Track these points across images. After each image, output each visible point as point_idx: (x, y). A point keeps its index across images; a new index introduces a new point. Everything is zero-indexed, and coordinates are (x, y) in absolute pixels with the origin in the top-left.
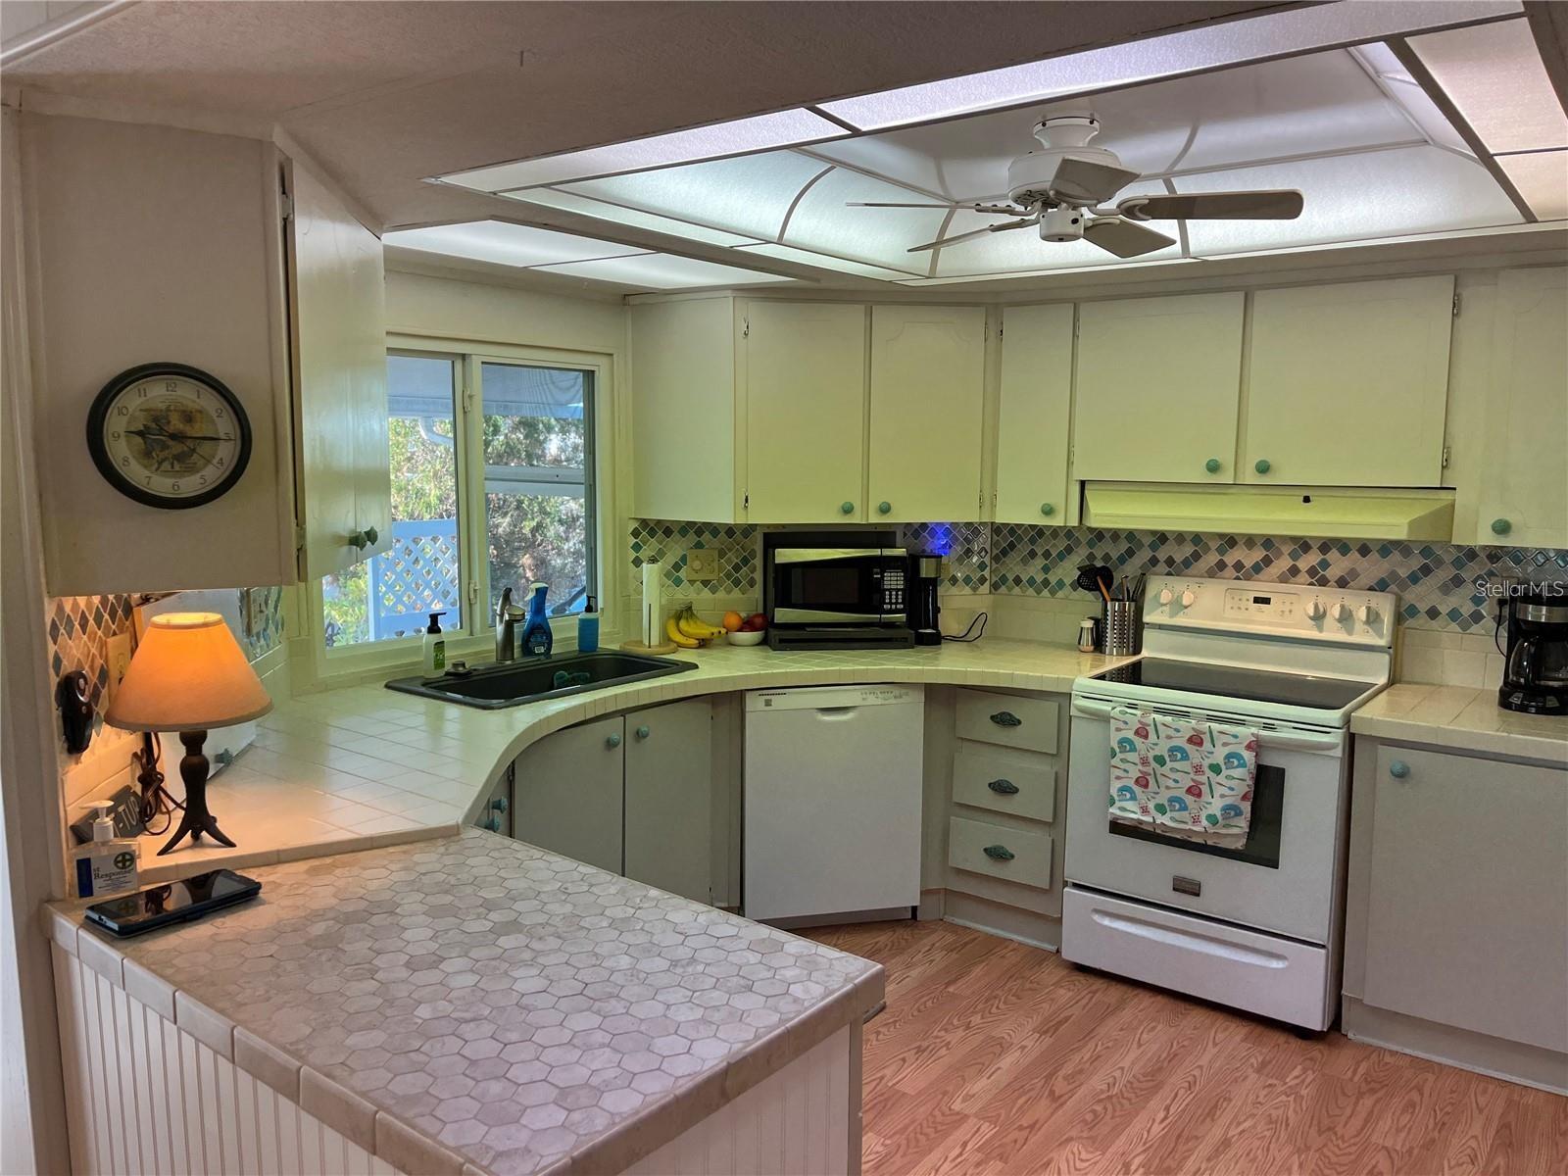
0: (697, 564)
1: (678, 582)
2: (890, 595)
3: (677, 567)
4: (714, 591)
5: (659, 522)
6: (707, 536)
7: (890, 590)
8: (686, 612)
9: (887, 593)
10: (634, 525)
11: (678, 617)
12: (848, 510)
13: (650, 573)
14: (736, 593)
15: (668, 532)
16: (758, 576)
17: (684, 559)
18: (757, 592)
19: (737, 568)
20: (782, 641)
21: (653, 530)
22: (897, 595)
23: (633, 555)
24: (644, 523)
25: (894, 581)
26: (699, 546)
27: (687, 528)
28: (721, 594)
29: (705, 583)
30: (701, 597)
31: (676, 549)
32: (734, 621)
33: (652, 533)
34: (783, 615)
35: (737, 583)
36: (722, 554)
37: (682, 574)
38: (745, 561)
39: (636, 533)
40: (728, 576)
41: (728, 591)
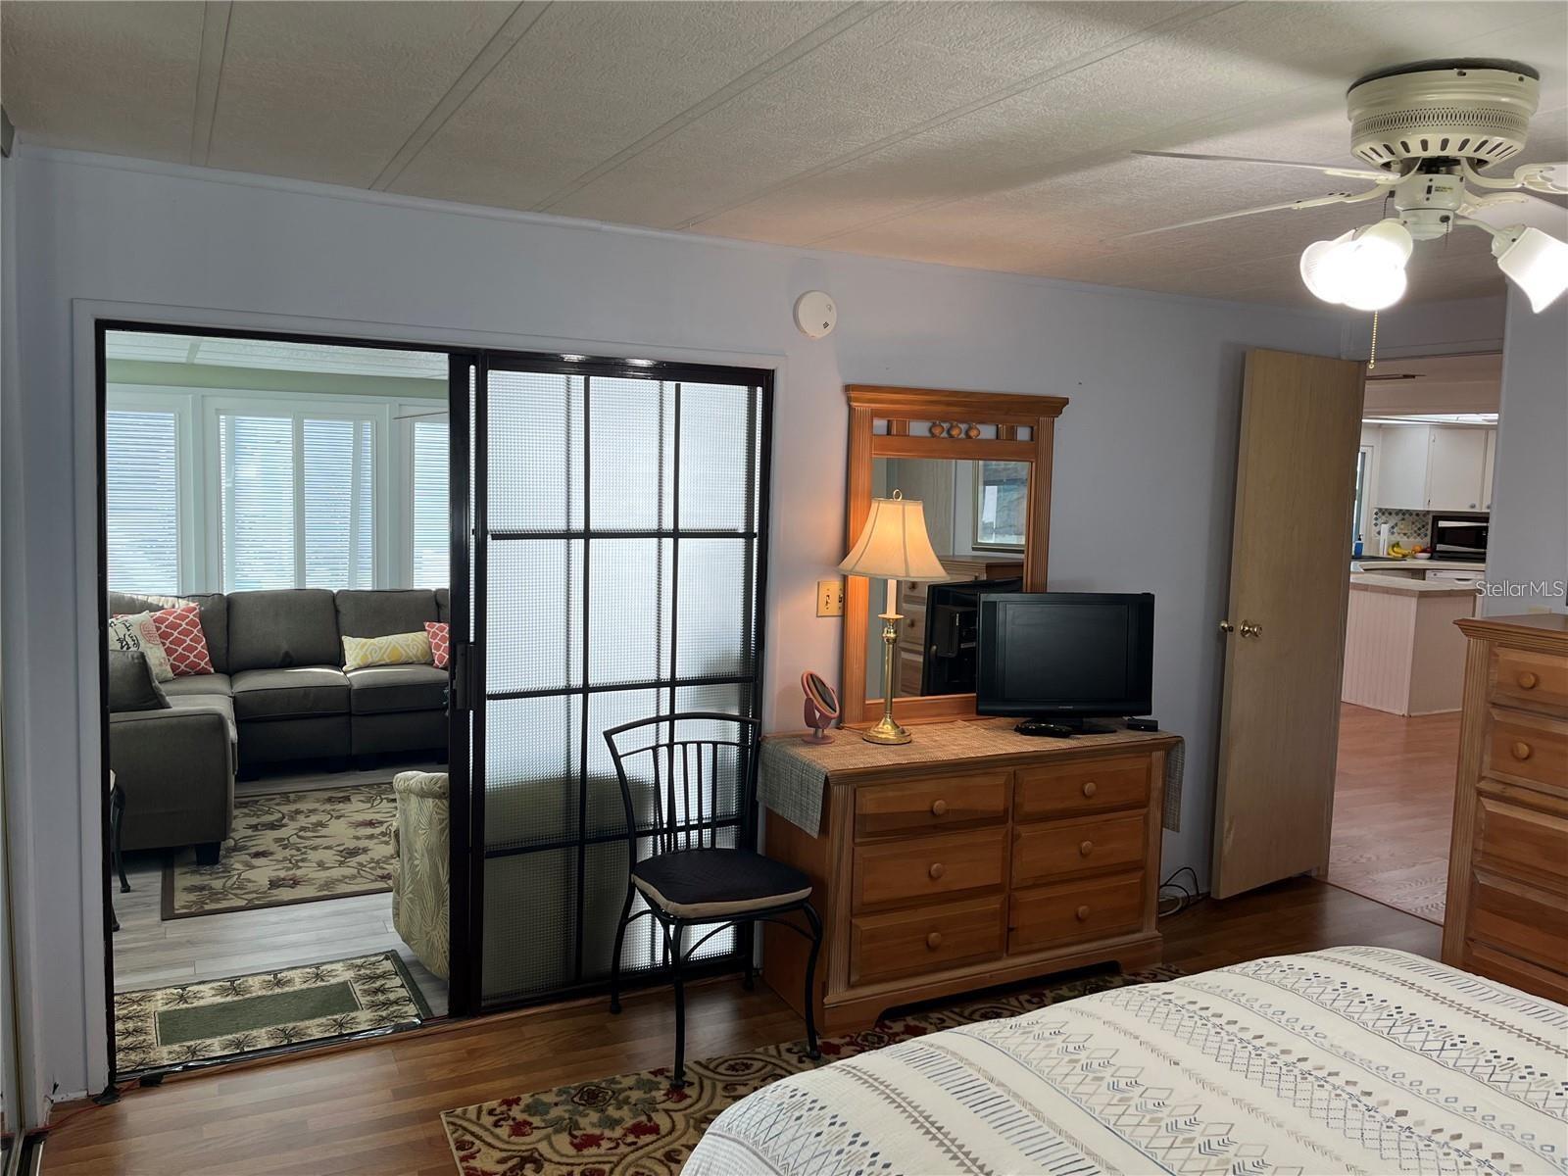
0: (1402, 527)
1: (1393, 533)
3: (1393, 527)
4: (1408, 537)
5: (1386, 510)
6: (1407, 516)
8: (1397, 544)
10: (1376, 510)
11: (1393, 546)
12: (1473, 507)
13: (1385, 528)
14: (1418, 539)
15: (1390, 514)
16: (1429, 533)
17: (1396, 525)
18: (1428, 539)
19: (1419, 529)
20: (1440, 557)
21: (1382, 512)
23: (1374, 522)
24: (1380, 510)
26: (1403, 519)
27: (1398, 512)
28: (1411, 539)
29: (1405, 534)
30: (1403, 540)
31: (1393, 520)
32: (1418, 548)
33: (1383, 514)
34: (1440, 547)
35: (1419, 535)
36: (1413, 523)
37: (1395, 530)
38: (1423, 526)
39: (1376, 514)
40: (1415, 532)
41: (1415, 538)
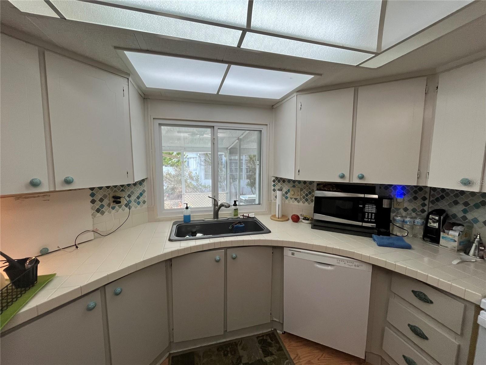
0: (293, 193)
1: (287, 198)
2: (368, 215)
3: (286, 193)
4: (298, 202)
6: (297, 183)
7: (368, 213)
9: (367, 214)
10: (273, 179)
14: (306, 203)
15: (284, 182)
17: (289, 190)
19: (307, 195)
22: (372, 215)
23: (273, 188)
24: (277, 178)
25: (371, 209)
26: (294, 186)
27: (290, 181)
28: (300, 204)
29: (296, 199)
30: (294, 204)
31: (286, 187)
33: (279, 181)
35: (307, 200)
36: (301, 190)
37: (288, 195)
38: (310, 193)
40: (304, 197)
41: (304, 203)
